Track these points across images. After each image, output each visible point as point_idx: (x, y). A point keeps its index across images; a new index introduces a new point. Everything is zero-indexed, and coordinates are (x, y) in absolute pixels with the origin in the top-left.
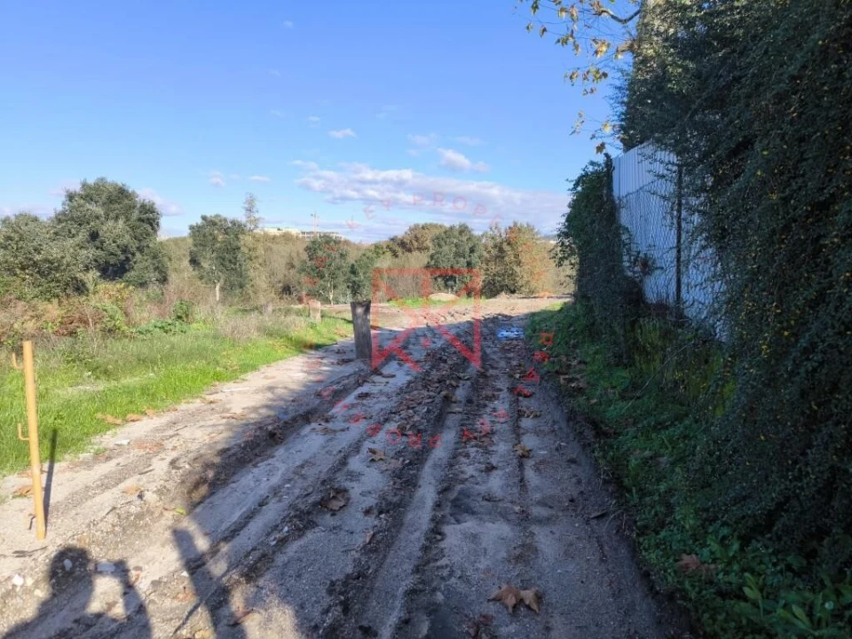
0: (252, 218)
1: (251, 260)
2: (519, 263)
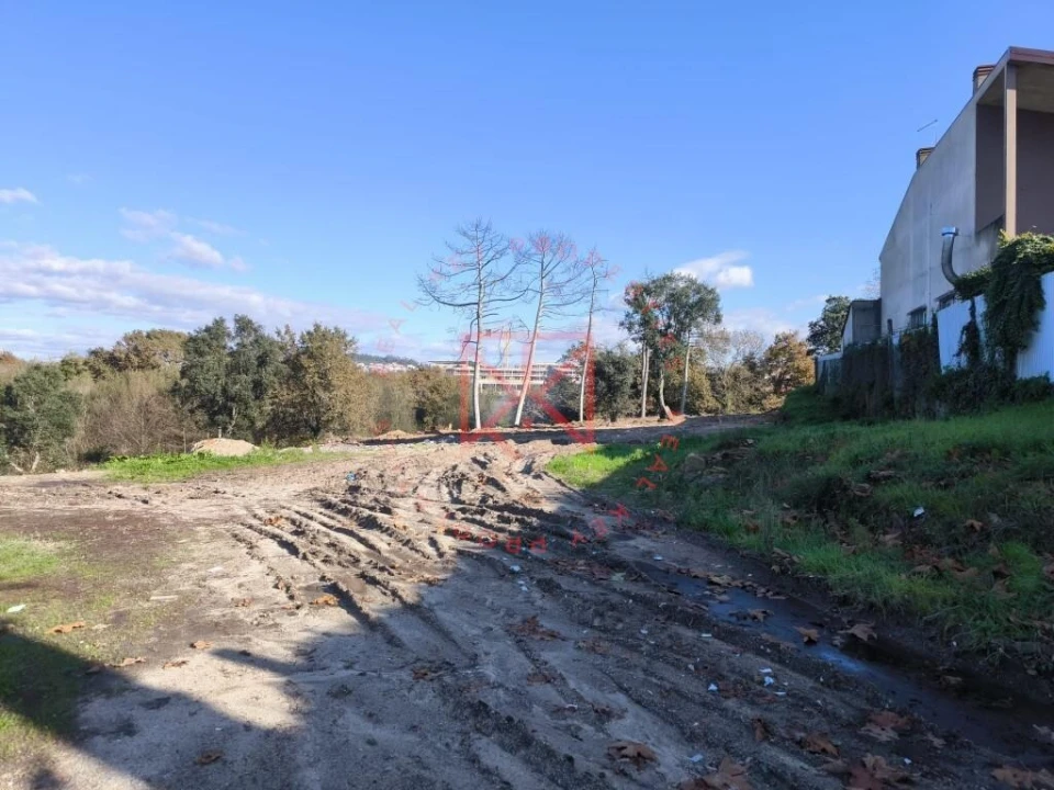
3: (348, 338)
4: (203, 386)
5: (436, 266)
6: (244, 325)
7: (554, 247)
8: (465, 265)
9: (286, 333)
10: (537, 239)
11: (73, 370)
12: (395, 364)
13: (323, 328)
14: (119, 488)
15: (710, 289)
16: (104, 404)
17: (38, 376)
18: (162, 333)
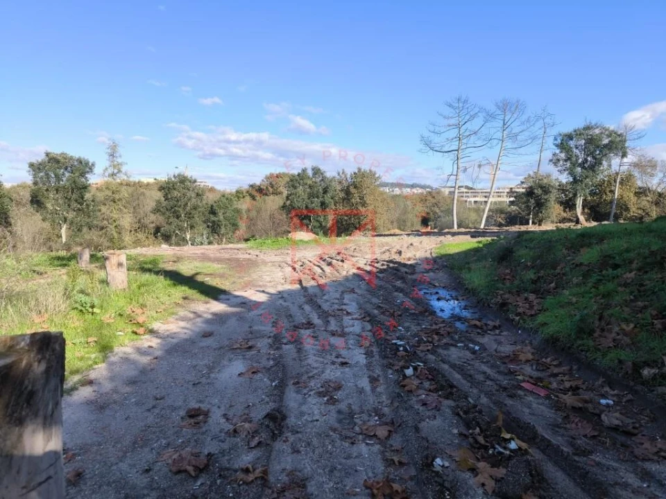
0: (115, 163)
1: (115, 202)
2: (364, 204)
3: (377, 176)
4: (297, 205)
5: (432, 128)
6: (317, 171)
7: (513, 109)
8: (449, 126)
9: (343, 173)
10: (501, 105)
11: (241, 196)
12: (418, 188)
13: (362, 170)
14: (251, 251)
15: (619, 133)
16: (253, 214)
17: (224, 200)
18: (284, 174)
